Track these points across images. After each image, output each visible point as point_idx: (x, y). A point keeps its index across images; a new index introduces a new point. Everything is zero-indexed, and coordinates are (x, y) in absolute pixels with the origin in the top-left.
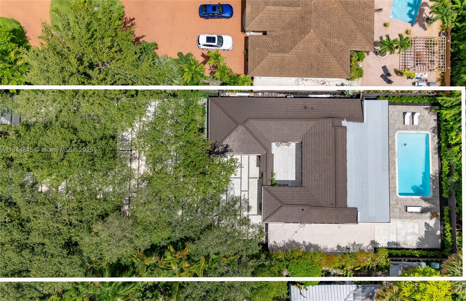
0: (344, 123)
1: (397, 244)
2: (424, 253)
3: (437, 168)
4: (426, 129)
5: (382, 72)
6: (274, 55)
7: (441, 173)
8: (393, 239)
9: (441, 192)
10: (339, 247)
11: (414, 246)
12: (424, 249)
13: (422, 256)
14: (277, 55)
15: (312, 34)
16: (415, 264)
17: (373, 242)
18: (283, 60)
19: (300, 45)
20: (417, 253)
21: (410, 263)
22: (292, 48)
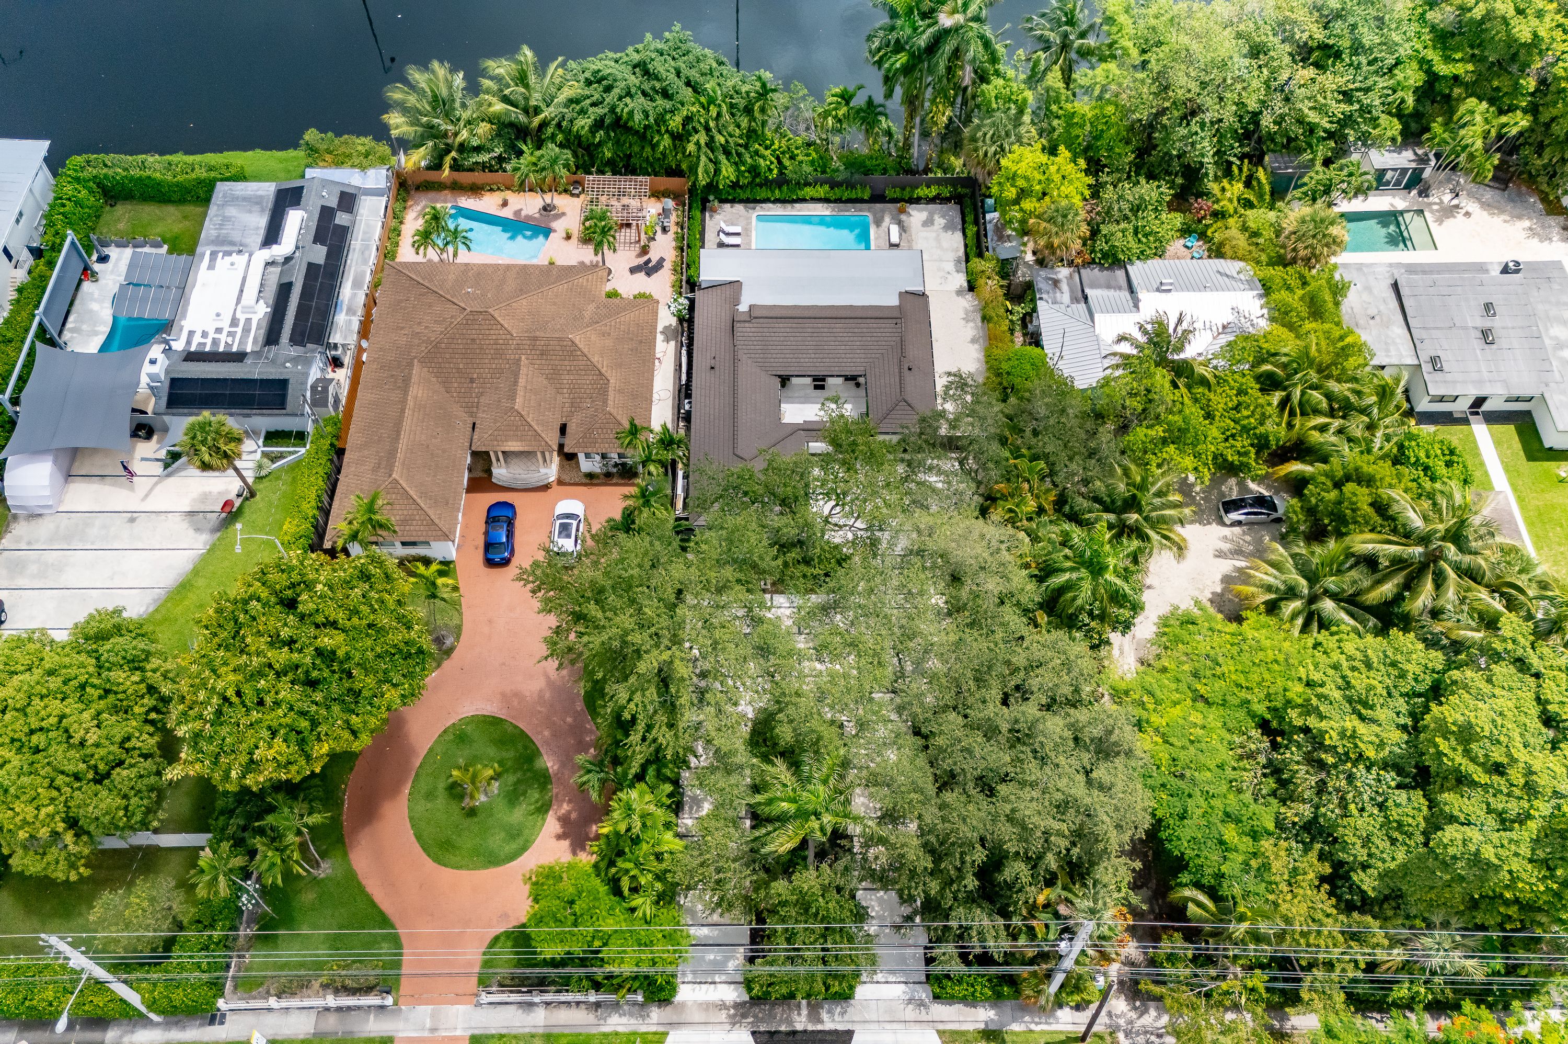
0: (743, 307)
1: (958, 261)
2: (970, 218)
3: (819, 205)
4: (749, 219)
5: (641, 276)
6: (610, 403)
7: (826, 200)
8: (950, 266)
9: (862, 201)
10: (973, 341)
11: (959, 236)
12: (964, 222)
13: (976, 223)
14: (611, 398)
15: (577, 338)
16: (989, 227)
17: (959, 293)
18: (620, 391)
19: (595, 359)
20: (972, 230)
21: (990, 234)
22: (601, 374)
